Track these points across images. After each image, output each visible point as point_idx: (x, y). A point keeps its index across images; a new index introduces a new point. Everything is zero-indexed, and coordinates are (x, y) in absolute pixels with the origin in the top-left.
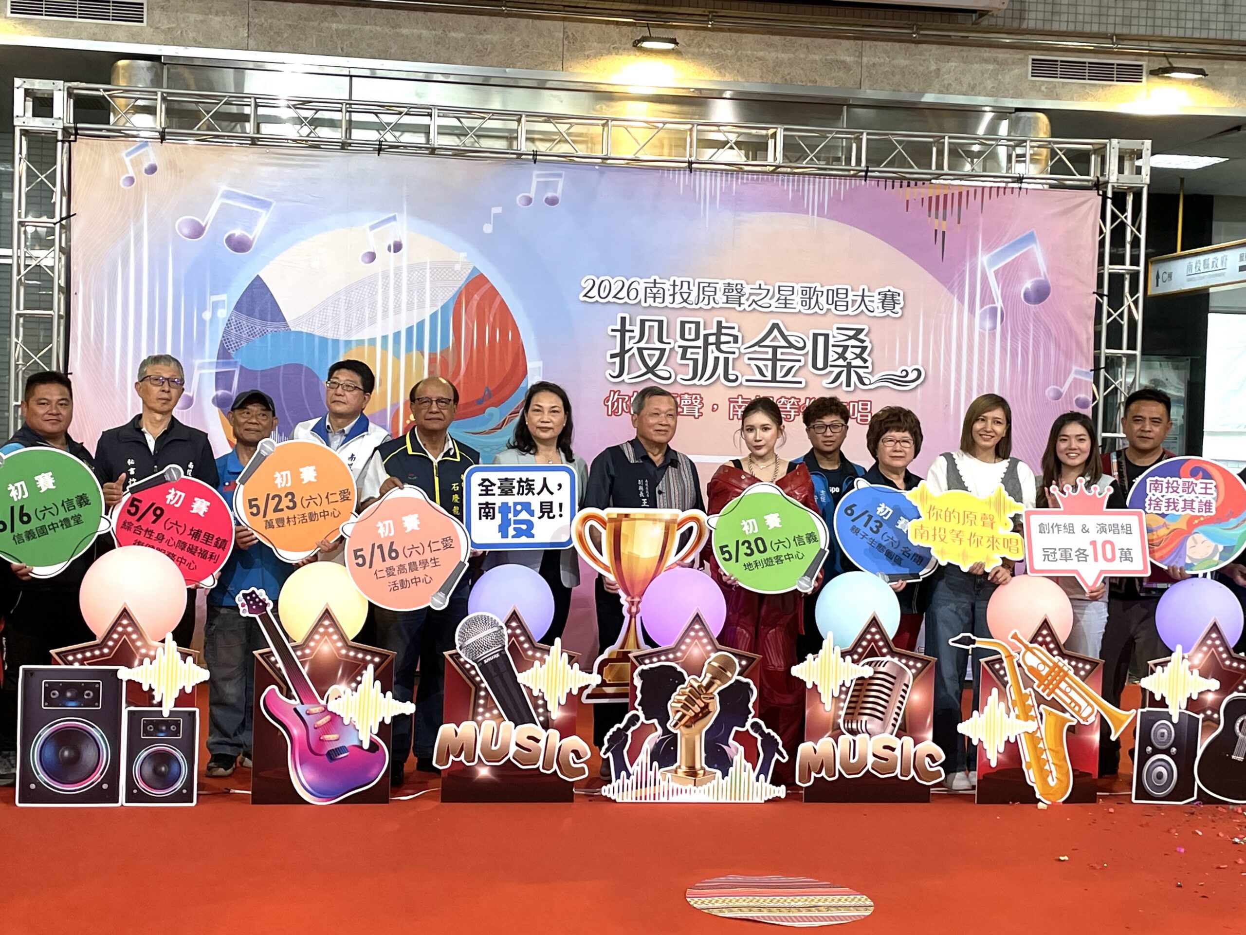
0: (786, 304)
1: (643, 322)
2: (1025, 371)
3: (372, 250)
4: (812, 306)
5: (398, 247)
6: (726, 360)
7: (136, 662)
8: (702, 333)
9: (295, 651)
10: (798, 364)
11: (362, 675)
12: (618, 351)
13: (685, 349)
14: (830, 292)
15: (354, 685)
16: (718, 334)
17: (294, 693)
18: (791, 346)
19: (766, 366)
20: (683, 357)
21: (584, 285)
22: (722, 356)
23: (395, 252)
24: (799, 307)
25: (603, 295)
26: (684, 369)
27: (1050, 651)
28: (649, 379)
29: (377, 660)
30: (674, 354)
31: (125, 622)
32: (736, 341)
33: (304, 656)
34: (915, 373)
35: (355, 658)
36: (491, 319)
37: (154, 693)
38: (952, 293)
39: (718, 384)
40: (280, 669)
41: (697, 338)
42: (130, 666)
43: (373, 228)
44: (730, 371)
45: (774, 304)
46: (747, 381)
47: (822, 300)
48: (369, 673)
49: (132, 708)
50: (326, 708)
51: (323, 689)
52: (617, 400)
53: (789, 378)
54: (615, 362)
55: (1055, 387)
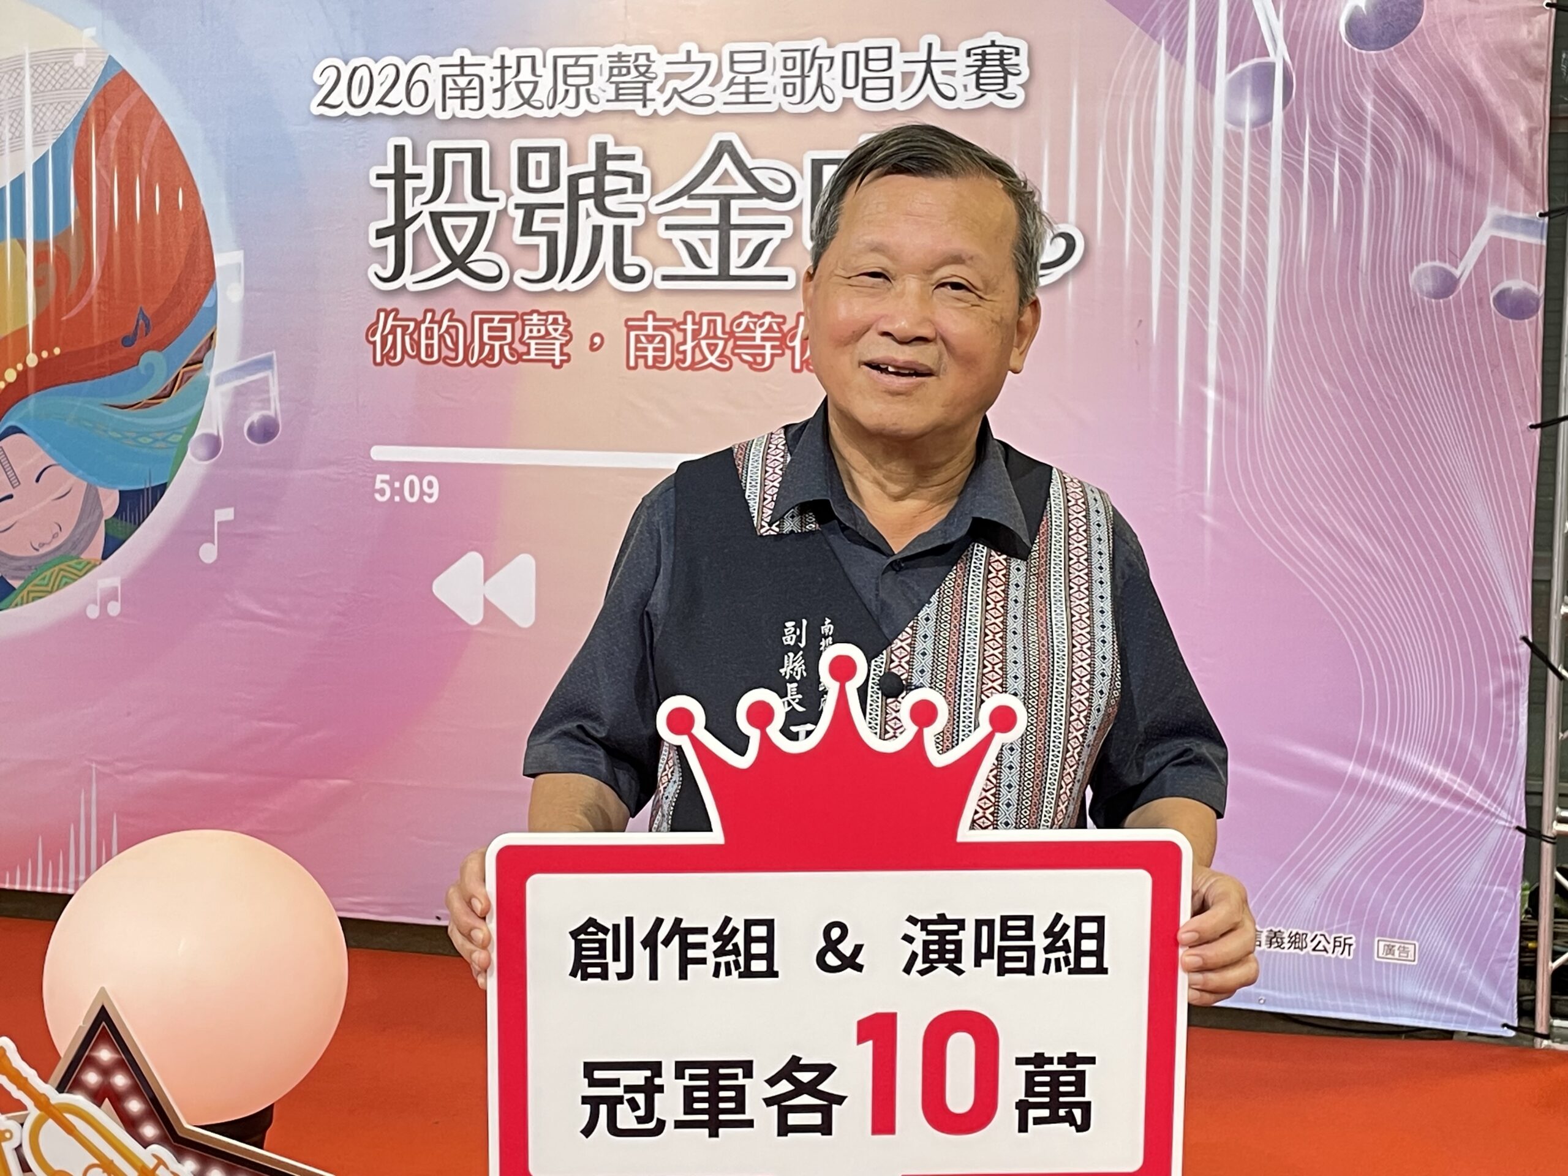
0: (747, 94)
1: (440, 154)
2: (1351, 228)
4: (808, 95)
6: (619, 231)
8: (565, 172)
10: (777, 236)
12: (390, 221)
13: (529, 210)
14: (851, 58)
16: (600, 173)
18: (761, 192)
19: (706, 242)
20: (527, 230)
21: (319, 81)
22: (609, 224)
24: (779, 99)
25: (358, 99)
26: (528, 257)
27: (131, 1124)
28: (457, 281)
30: (506, 223)
32: (638, 188)
34: (1062, 243)
38: (1154, 36)
39: (601, 291)
41: (554, 185)
44: (628, 258)
45: (722, 97)
46: (665, 278)
47: (832, 78)
52: (393, 330)
53: (758, 269)
54: (386, 247)
55: (1437, 263)
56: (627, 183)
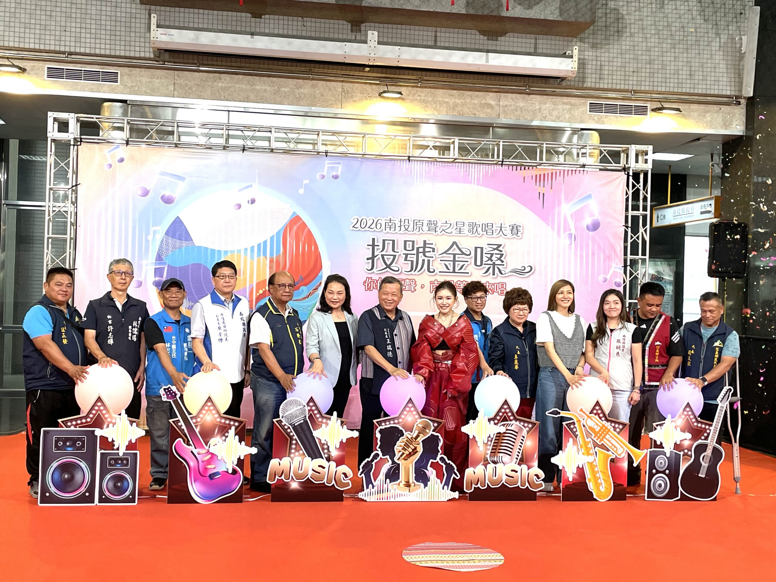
0: (460, 231)
1: (384, 241)
2: (587, 267)
3: (239, 203)
4: (474, 232)
5: (253, 201)
6: (429, 261)
7: (105, 426)
8: (416, 247)
9: (192, 420)
10: (466, 263)
11: (228, 433)
12: (371, 256)
13: (407, 255)
14: (484, 225)
15: (224, 438)
16: (424, 247)
17: (191, 442)
18: (463, 253)
19: (450, 264)
20: (406, 259)
21: (353, 221)
22: (426, 259)
23: (252, 204)
24: (467, 233)
25: (363, 226)
26: (406, 266)
27: (600, 418)
28: (388, 271)
29: (237, 424)
30: (400, 258)
31: (99, 404)
32: (434, 251)
33: (197, 422)
34: (529, 268)
35: (225, 423)
36: (303, 239)
37: (114, 443)
38: (548, 225)
39: (424, 274)
40: (183, 430)
41: (413, 249)
42: (101, 428)
43: (239, 191)
44: (431, 267)
45: (454, 232)
46: (440, 272)
47: (480, 229)
48: (232, 431)
49: (103, 451)
50: (208, 451)
51: (208, 440)
52: (370, 282)
53: (462, 271)
54: (369, 263)
55: (604, 275)
56: (431, 250)
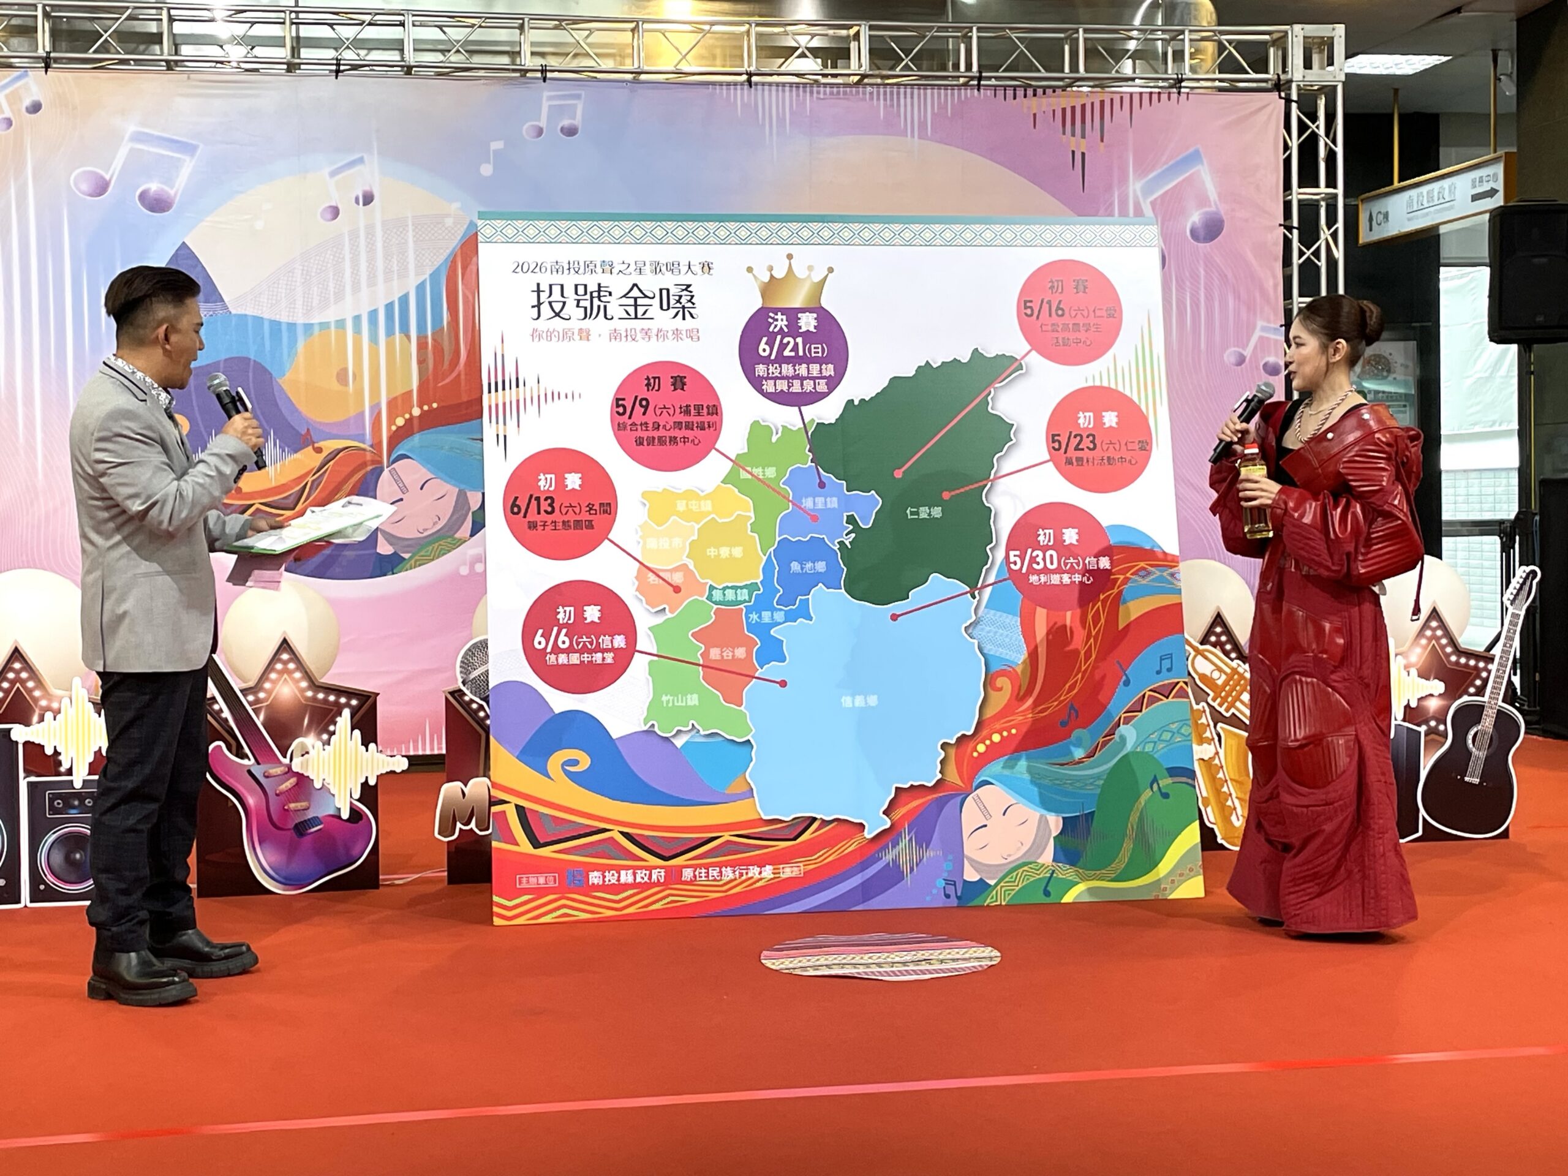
3: (334, 204)
5: (368, 199)
7: (35, 718)
9: (245, 696)
11: (335, 723)
15: (325, 737)
17: (247, 750)
23: (365, 204)
29: (354, 702)
31: (17, 666)
33: (258, 701)
35: (325, 701)
37: (60, 758)
40: (226, 720)
42: (27, 724)
43: (333, 174)
48: (344, 720)
49: (33, 779)
50: (289, 768)
51: (287, 742)
